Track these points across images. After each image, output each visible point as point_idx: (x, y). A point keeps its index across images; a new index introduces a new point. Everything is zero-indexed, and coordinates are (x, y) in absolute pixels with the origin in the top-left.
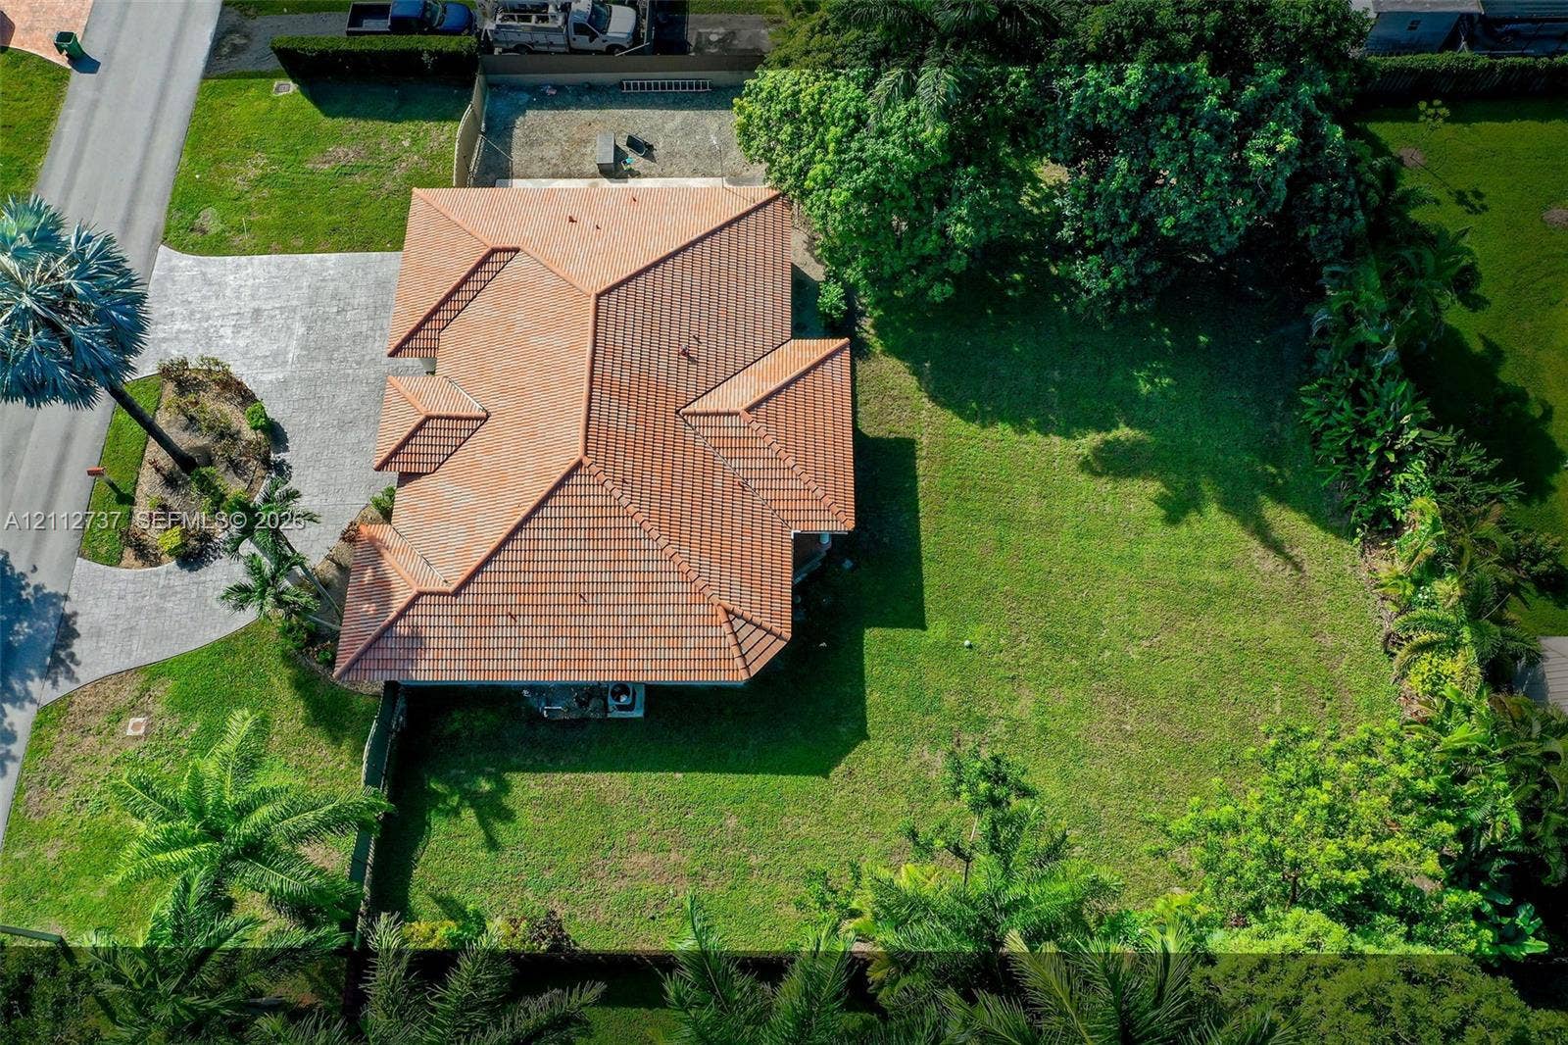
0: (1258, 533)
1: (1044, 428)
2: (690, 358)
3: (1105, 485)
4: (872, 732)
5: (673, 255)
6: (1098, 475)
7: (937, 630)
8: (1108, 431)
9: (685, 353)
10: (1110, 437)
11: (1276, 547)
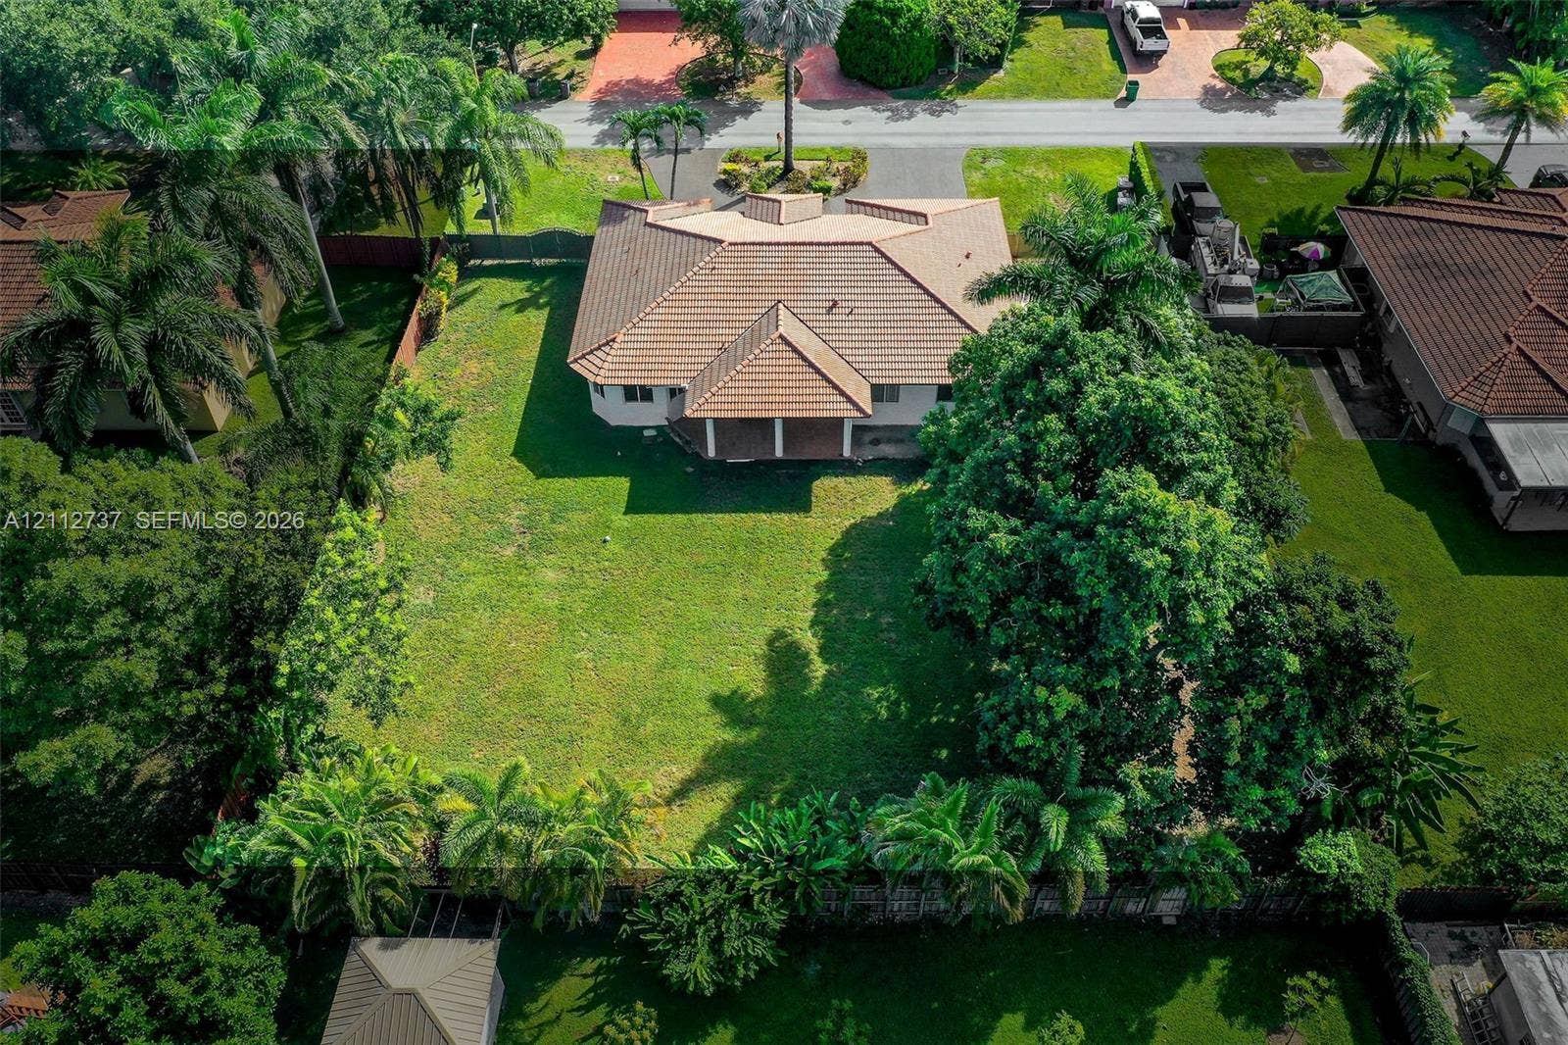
0: (699, 776)
1: (822, 605)
2: (831, 308)
3: (759, 647)
4: (541, 481)
5: (927, 292)
6: (770, 642)
7: (622, 521)
8: (820, 654)
9: (835, 303)
10: (814, 656)
11: (682, 793)
